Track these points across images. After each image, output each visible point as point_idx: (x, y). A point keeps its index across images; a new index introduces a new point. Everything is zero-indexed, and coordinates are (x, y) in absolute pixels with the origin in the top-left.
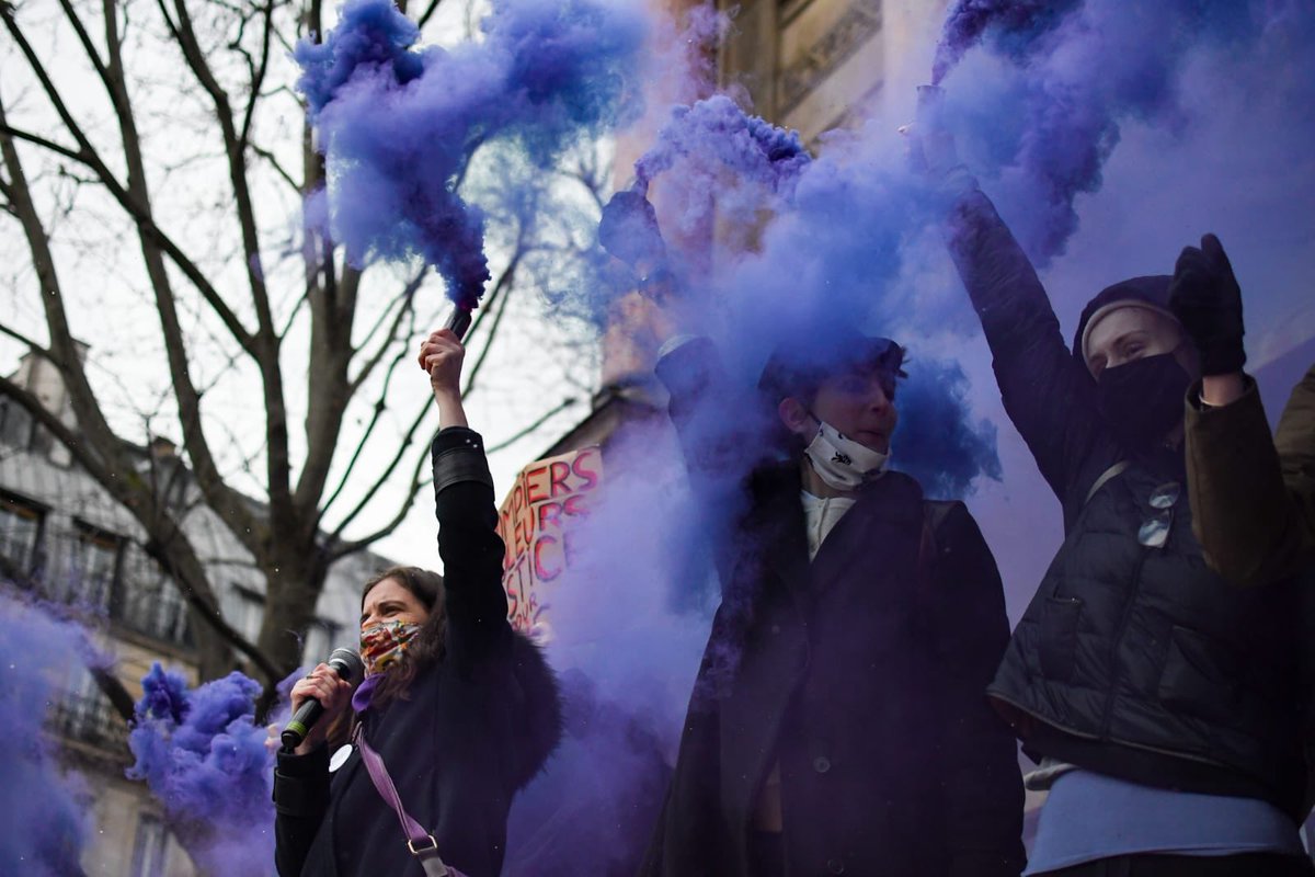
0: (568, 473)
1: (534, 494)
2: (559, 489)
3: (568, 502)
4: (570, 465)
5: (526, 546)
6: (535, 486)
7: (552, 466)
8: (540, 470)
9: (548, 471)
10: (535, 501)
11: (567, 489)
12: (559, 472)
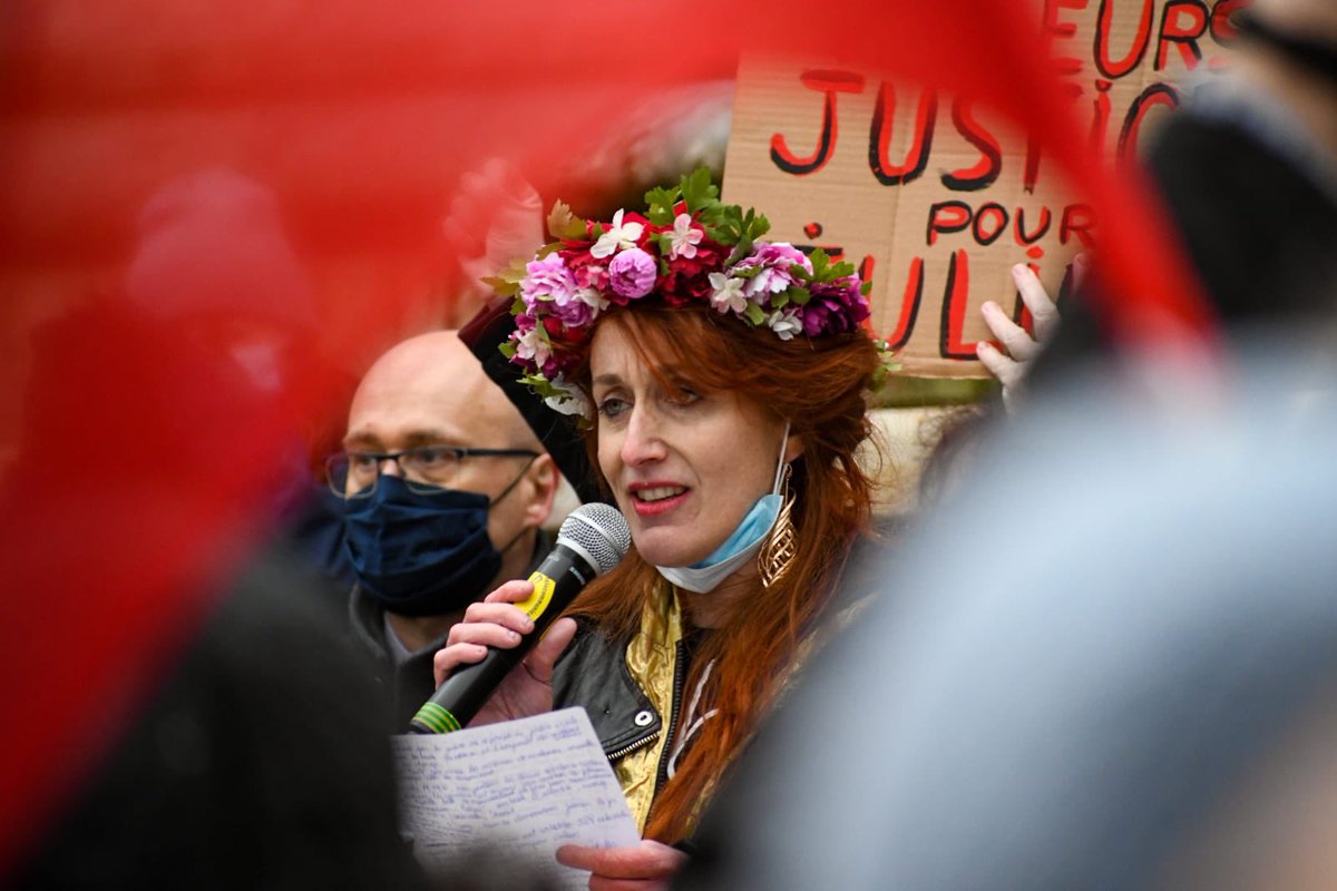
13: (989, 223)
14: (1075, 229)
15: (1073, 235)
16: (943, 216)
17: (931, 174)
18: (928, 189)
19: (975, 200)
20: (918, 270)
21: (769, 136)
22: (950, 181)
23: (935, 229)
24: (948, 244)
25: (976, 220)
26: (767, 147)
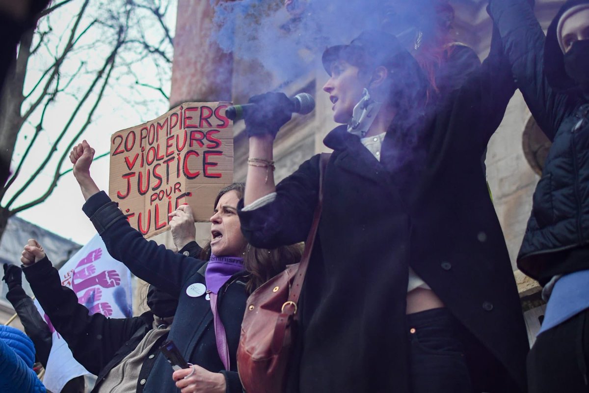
0: (212, 115)
1: (188, 122)
2: (205, 124)
3: (210, 132)
4: (213, 111)
5: (176, 152)
6: (190, 118)
7: (202, 108)
8: (195, 109)
9: (199, 110)
10: (188, 127)
11: (210, 125)
12: (206, 113)
13: (161, 196)
14: (177, 189)
15: (176, 190)
16: (153, 197)
17: (150, 189)
18: (151, 192)
19: (158, 191)
20: (150, 211)
21: (117, 192)
22: (154, 189)
23: (152, 201)
24: (154, 203)
25: (159, 196)
26: (117, 195)
